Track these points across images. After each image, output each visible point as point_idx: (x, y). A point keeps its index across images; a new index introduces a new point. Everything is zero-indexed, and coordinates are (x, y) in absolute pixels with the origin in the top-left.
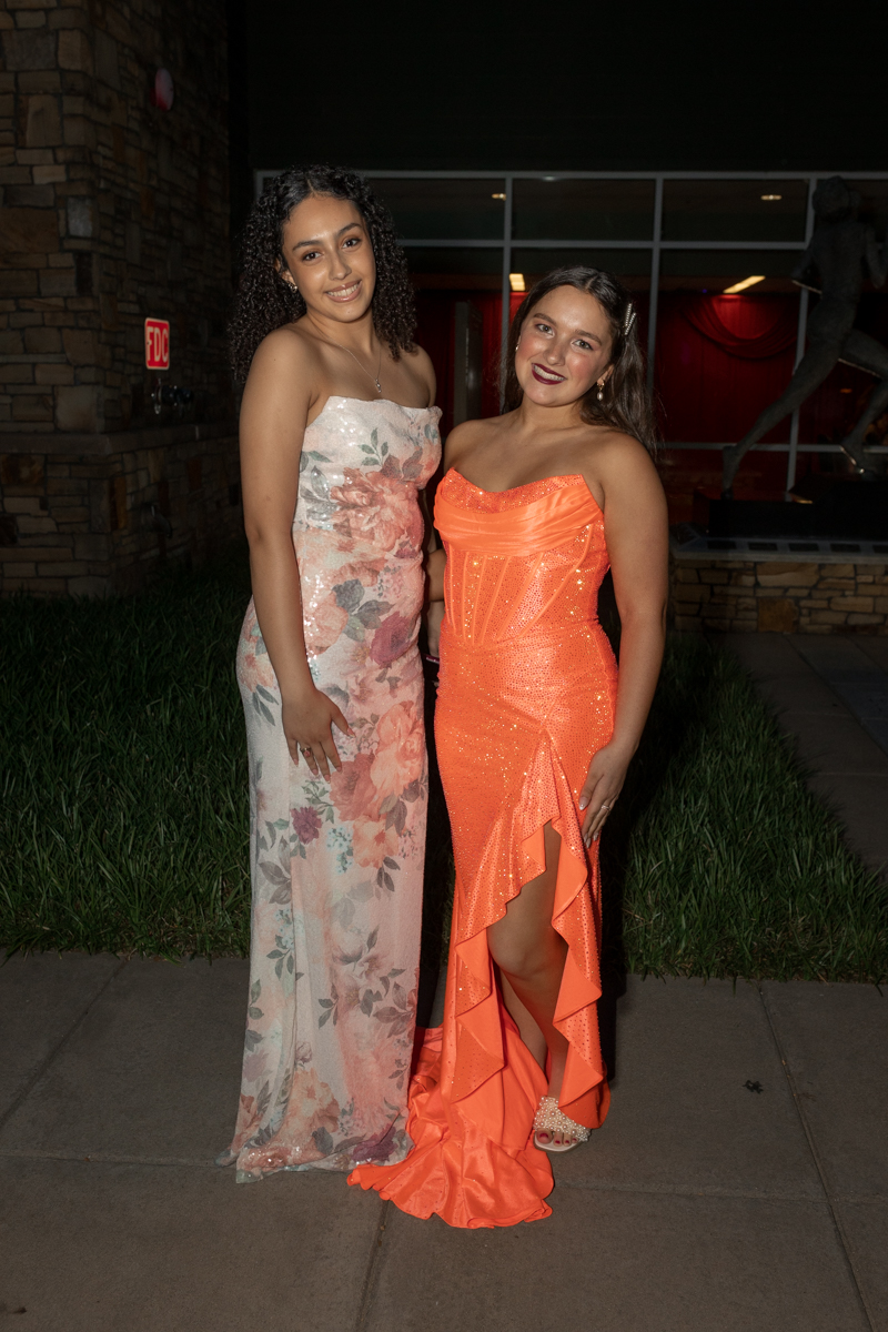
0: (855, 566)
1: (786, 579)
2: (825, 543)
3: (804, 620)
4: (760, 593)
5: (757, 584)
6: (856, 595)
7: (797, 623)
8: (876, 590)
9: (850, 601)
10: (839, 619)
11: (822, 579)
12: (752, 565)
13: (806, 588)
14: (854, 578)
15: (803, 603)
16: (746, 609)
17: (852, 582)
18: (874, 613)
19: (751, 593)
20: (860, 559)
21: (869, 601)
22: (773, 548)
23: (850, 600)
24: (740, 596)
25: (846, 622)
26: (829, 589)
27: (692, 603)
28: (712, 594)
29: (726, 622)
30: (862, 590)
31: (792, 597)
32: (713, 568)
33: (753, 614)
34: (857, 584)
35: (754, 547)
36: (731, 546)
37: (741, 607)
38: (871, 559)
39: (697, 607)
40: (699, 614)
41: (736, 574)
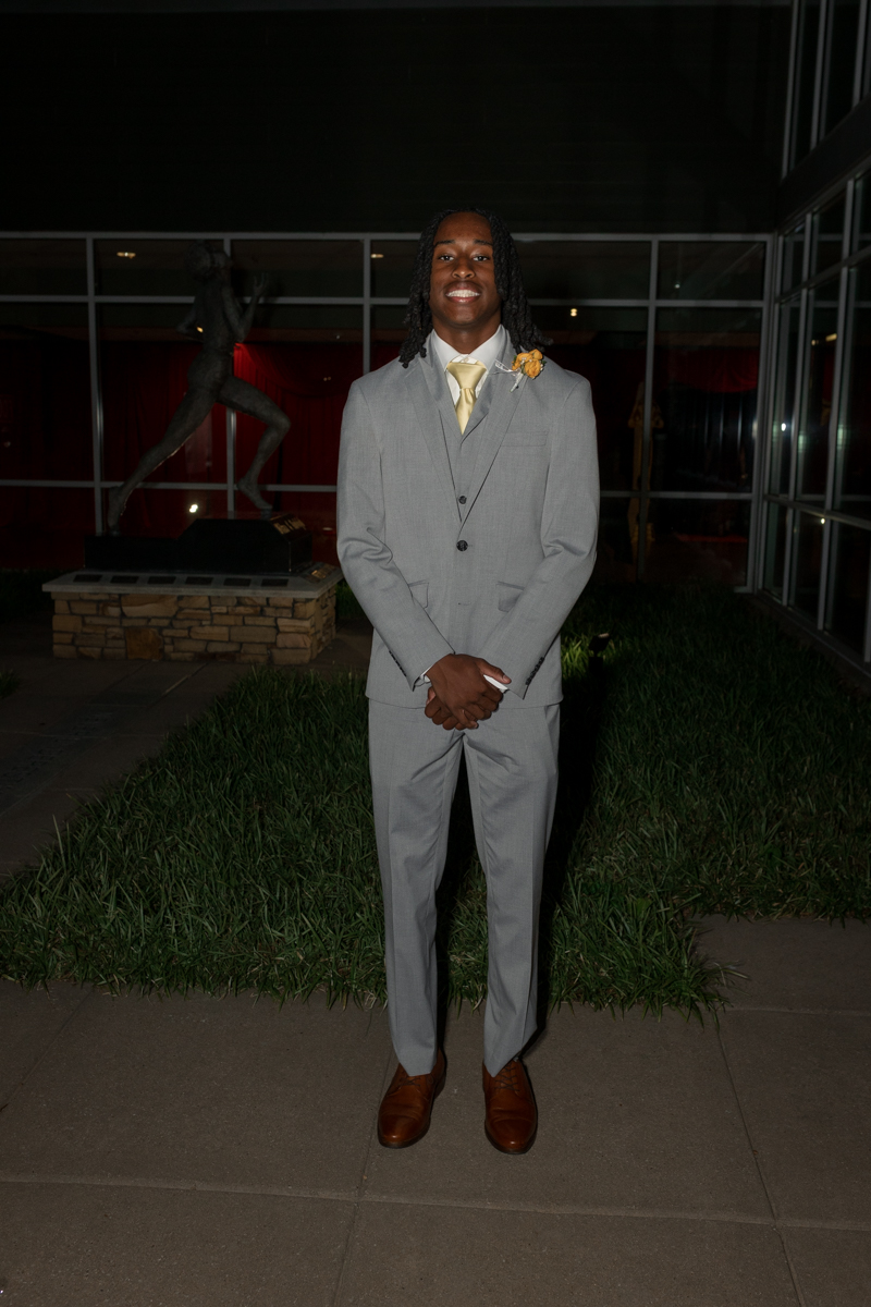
0: (209, 597)
1: (148, 610)
2: (182, 576)
3: (168, 648)
4: (126, 623)
5: (123, 615)
6: (212, 625)
7: (162, 651)
8: (230, 620)
9: (207, 631)
10: (200, 647)
11: (181, 609)
12: (117, 597)
13: (167, 618)
14: (209, 609)
15: (165, 632)
16: (114, 638)
17: (208, 612)
18: (230, 641)
19: (116, 622)
20: (209, 591)
21: (225, 630)
22: (133, 581)
23: (208, 629)
24: (108, 626)
25: (206, 650)
26: (188, 619)
27: (67, 632)
28: (84, 624)
29: (98, 650)
30: (217, 620)
31: (155, 627)
32: (81, 600)
33: (121, 643)
34: (212, 614)
35: (116, 580)
36: (96, 579)
37: (110, 636)
38: (222, 591)
39: (71, 636)
40: (72, 643)
41: (103, 605)
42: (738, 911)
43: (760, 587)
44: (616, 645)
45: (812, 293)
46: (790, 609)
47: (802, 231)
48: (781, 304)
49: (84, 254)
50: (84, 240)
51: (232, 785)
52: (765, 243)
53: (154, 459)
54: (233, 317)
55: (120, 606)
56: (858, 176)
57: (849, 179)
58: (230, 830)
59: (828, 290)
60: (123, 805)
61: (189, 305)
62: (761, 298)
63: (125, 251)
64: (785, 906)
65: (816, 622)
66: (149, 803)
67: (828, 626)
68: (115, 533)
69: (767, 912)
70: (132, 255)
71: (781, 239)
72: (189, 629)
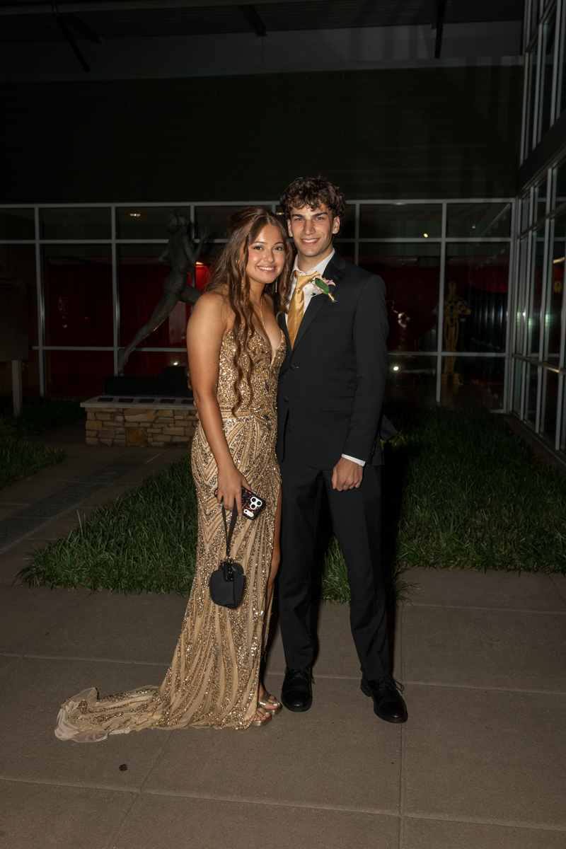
0: (173, 411)
1: (139, 417)
2: (158, 399)
3: (150, 440)
4: (126, 425)
5: (125, 420)
6: (175, 426)
7: (146, 441)
8: (185, 424)
9: (172, 430)
10: (167, 439)
11: (157, 417)
12: (122, 410)
13: (149, 422)
14: (173, 417)
15: (149, 430)
16: (120, 434)
17: (172, 419)
18: (185, 436)
19: (121, 425)
20: (172, 407)
21: (182, 429)
22: (131, 401)
23: (172, 429)
24: (117, 427)
25: (171, 440)
26: (161, 423)
27: (94, 430)
28: (103, 425)
29: (110, 440)
30: (178, 423)
31: (143, 427)
32: (102, 412)
33: (123, 436)
34: (175, 420)
35: (121, 401)
36: (110, 400)
37: (117, 432)
38: (180, 407)
39: (96, 432)
40: (97, 436)
41: (113, 415)
42: (433, 565)
43: (511, 410)
44: (405, 438)
45: (535, 234)
46: (525, 422)
47: (529, 197)
48: (521, 239)
49: (110, 215)
50: (110, 208)
51: (173, 502)
52: (511, 204)
53: (144, 333)
54: (189, 253)
55: (123, 415)
56: (554, 165)
57: (549, 168)
58: (169, 522)
59: (541, 233)
60: (115, 510)
61: (165, 244)
62: (510, 236)
63: (134, 213)
64: (456, 563)
65: (535, 428)
66: (128, 510)
67: (542, 430)
68: (121, 374)
69: (447, 566)
70: (139, 215)
71: (520, 201)
72: (162, 428)
